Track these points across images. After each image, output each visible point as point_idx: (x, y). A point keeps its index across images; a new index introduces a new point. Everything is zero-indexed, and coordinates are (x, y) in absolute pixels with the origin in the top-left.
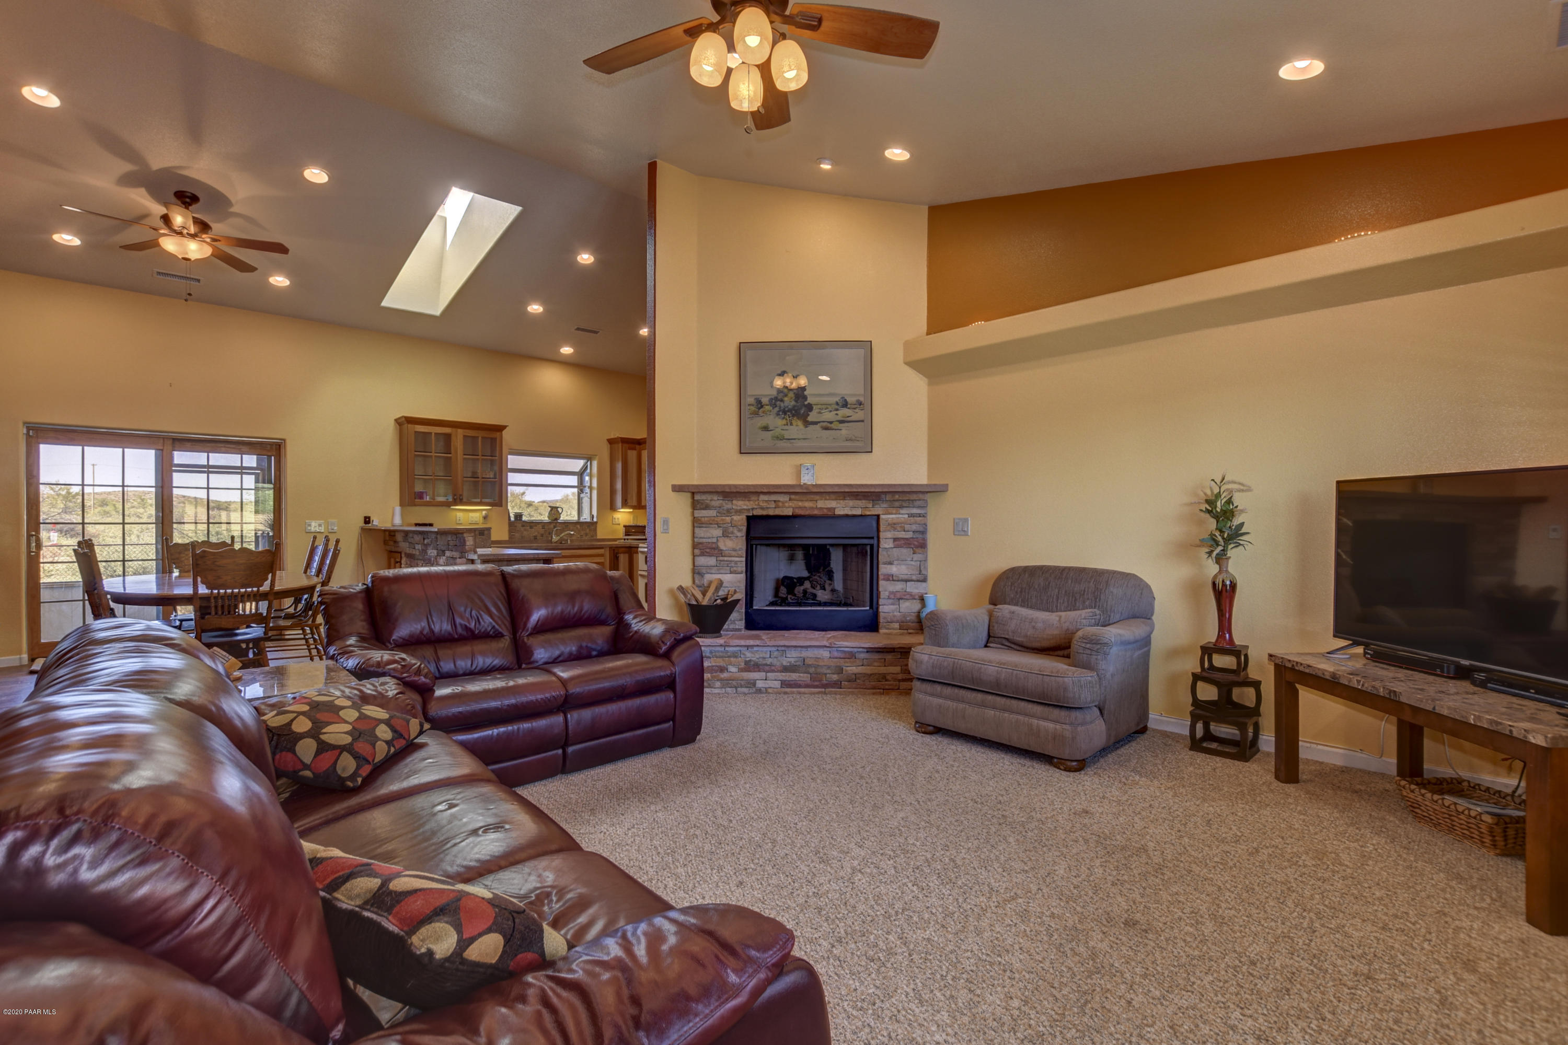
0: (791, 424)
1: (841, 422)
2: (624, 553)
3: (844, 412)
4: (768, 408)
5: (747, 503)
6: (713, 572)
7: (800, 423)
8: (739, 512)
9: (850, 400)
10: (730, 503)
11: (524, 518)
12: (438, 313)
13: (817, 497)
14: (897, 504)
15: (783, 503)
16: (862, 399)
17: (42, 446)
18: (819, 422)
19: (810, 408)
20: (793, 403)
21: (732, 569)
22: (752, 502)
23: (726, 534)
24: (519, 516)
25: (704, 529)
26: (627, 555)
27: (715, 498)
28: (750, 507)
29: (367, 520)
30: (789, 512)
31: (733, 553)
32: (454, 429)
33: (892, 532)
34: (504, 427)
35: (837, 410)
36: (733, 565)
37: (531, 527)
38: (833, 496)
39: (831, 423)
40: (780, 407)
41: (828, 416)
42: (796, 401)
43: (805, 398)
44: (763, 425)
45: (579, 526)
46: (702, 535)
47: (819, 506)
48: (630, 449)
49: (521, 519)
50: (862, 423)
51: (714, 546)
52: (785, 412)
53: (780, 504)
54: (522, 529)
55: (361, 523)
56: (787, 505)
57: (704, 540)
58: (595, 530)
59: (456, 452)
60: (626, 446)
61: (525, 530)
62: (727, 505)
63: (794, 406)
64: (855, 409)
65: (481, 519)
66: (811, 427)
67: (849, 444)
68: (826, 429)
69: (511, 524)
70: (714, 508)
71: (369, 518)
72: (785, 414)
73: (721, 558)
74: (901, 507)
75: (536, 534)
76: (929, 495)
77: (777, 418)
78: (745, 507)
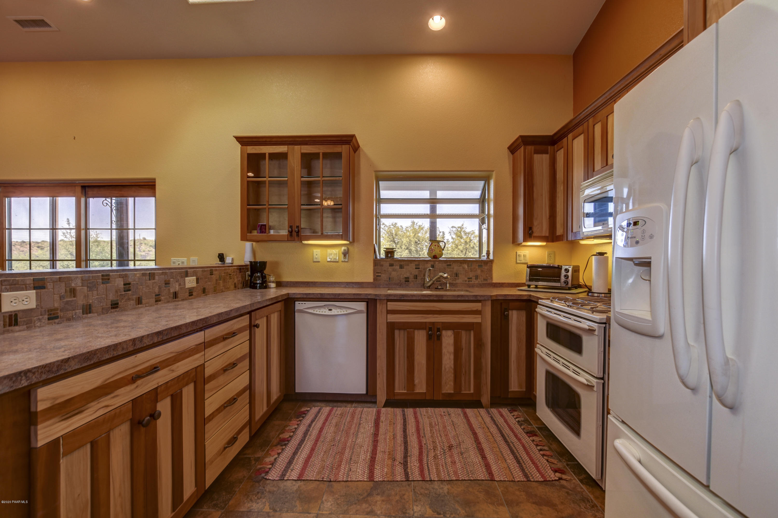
2: (519, 309)
11: (397, 256)
24: (390, 253)
26: (523, 314)
37: (401, 267)
45: (466, 266)
48: (537, 152)
49: (392, 256)
54: (390, 269)
58: (490, 270)
60: (530, 148)
61: (394, 270)
65: (342, 256)
69: (377, 263)
75: (407, 275)
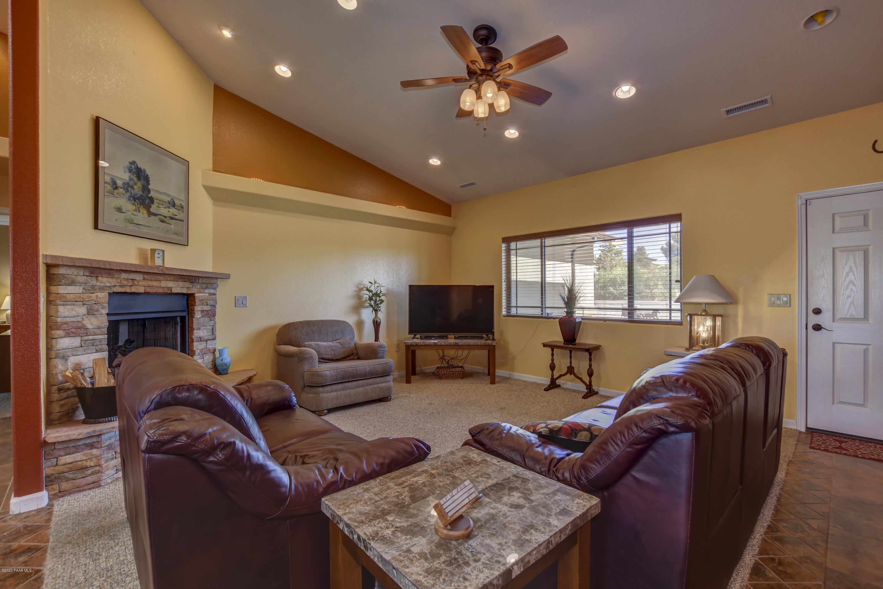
0: (139, 212)
1: (172, 218)
3: (173, 211)
4: (121, 190)
5: (110, 280)
6: (79, 353)
7: (145, 212)
8: (102, 289)
9: (177, 202)
10: (94, 279)
13: (161, 278)
14: (204, 286)
15: (138, 281)
16: (183, 204)
18: (158, 215)
19: (152, 200)
20: (140, 193)
21: (97, 348)
22: (114, 280)
23: (90, 312)
25: (69, 307)
27: (81, 273)
28: (113, 284)
30: (141, 290)
31: (98, 331)
33: (201, 306)
35: (169, 208)
36: (98, 343)
38: (172, 278)
39: (165, 217)
40: (131, 193)
41: (164, 211)
42: (143, 192)
43: (149, 191)
44: (118, 206)
46: (67, 314)
47: (162, 286)
50: (182, 222)
51: (80, 325)
52: (135, 199)
53: (136, 283)
56: (140, 283)
57: (68, 320)
62: (93, 282)
63: (141, 196)
64: (179, 210)
66: (153, 217)
67: (175, 237)
68: (162, 221)
70: (80, 284)
72: (135, 201)
73: (86, 338)
74: (207, 288)
76: (219, 280)
77: (128, 202)
78: (108, 284)
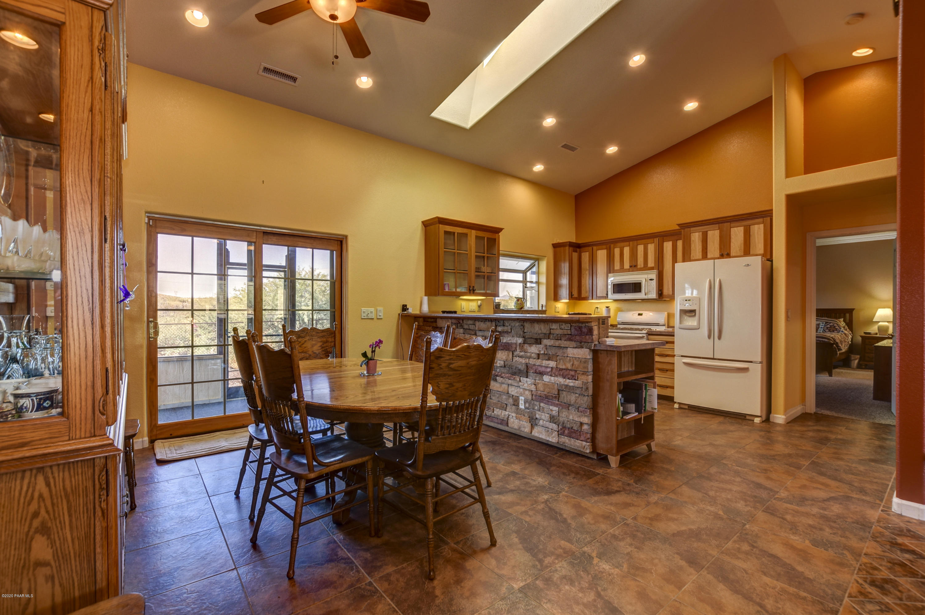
12: (468, 125)
17: (159, 236)
29: (404, 308)
32: (469, 230)
34: (501, 230)
48: (574, 251)
55: (399, 310)
59: (471, 250)
60: (572, 249)
65: (477, 308)
71: (406, 306)
